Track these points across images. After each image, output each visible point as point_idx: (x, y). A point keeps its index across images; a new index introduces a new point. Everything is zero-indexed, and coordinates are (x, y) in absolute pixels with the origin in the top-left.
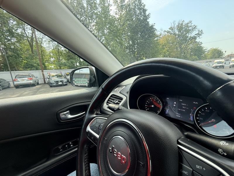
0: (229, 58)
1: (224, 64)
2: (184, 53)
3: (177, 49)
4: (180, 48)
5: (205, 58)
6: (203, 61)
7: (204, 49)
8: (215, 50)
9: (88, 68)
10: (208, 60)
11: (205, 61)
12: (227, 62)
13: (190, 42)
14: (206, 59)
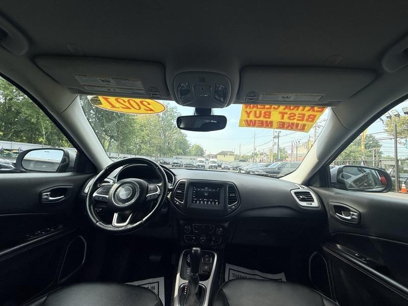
0: (208, 158)
1: (204, 164)
2: (169, 144)
3: (160, 135)
4: (165, 135)
5: (189, 154)
6: (188, 157)
7: (189, 143)
8: (198, 147)
9: (62, 150)
10: (192, 157)
11: (190, 157)
12: (207, 162)
13: (175, 131)
14: (191, 155)
